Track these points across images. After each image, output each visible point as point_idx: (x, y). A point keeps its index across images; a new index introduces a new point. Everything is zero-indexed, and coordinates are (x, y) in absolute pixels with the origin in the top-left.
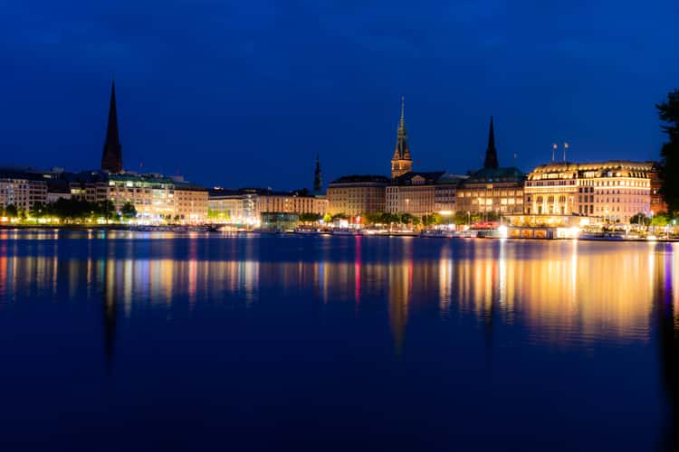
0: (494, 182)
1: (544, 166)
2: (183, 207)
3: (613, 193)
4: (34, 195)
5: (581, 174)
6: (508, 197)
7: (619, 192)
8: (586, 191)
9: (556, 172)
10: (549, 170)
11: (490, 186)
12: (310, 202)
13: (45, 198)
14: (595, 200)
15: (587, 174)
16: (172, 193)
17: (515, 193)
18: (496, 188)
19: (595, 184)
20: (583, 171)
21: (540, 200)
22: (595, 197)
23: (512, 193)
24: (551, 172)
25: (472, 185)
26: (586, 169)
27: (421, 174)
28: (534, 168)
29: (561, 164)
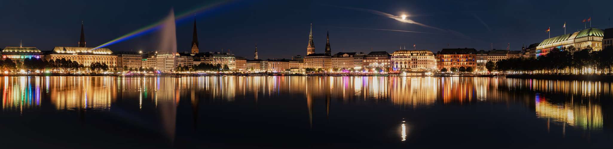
0: (378, 56)
1: (398, 51)
2: (238, 66)
3: (424, 61)
4: (189, 64)
5: (412, 54)
6: (384, 62)
7: (426, 61)
8: (414, 60)
9: (403, 53)
10: (400, 53)
11: (377, 58)
12: (288, 64)
13: (192, 63)
14: (418, 63)
15: (414, 54)
16: (234, 61)
17: (387, 61)
18: (379, 59)
19: (418, 58)
20: (412, 53)
21: (397, 63)
22: (418, 62)
23: (386, 61)
24: (401, 53)
25: (369, 58)
26: (413, 52)
27: (347, 53)
28: (394, 52)
29: (404, 51)
